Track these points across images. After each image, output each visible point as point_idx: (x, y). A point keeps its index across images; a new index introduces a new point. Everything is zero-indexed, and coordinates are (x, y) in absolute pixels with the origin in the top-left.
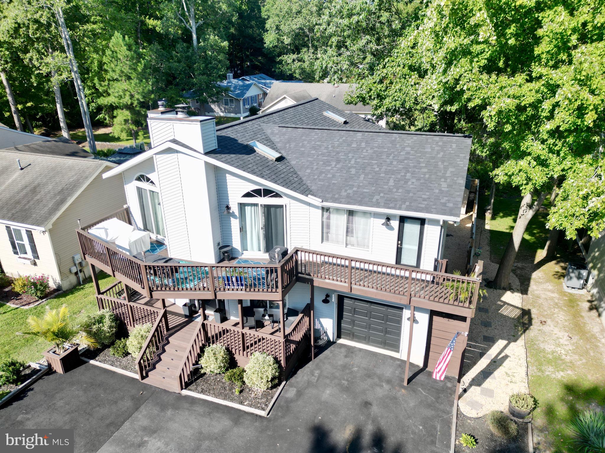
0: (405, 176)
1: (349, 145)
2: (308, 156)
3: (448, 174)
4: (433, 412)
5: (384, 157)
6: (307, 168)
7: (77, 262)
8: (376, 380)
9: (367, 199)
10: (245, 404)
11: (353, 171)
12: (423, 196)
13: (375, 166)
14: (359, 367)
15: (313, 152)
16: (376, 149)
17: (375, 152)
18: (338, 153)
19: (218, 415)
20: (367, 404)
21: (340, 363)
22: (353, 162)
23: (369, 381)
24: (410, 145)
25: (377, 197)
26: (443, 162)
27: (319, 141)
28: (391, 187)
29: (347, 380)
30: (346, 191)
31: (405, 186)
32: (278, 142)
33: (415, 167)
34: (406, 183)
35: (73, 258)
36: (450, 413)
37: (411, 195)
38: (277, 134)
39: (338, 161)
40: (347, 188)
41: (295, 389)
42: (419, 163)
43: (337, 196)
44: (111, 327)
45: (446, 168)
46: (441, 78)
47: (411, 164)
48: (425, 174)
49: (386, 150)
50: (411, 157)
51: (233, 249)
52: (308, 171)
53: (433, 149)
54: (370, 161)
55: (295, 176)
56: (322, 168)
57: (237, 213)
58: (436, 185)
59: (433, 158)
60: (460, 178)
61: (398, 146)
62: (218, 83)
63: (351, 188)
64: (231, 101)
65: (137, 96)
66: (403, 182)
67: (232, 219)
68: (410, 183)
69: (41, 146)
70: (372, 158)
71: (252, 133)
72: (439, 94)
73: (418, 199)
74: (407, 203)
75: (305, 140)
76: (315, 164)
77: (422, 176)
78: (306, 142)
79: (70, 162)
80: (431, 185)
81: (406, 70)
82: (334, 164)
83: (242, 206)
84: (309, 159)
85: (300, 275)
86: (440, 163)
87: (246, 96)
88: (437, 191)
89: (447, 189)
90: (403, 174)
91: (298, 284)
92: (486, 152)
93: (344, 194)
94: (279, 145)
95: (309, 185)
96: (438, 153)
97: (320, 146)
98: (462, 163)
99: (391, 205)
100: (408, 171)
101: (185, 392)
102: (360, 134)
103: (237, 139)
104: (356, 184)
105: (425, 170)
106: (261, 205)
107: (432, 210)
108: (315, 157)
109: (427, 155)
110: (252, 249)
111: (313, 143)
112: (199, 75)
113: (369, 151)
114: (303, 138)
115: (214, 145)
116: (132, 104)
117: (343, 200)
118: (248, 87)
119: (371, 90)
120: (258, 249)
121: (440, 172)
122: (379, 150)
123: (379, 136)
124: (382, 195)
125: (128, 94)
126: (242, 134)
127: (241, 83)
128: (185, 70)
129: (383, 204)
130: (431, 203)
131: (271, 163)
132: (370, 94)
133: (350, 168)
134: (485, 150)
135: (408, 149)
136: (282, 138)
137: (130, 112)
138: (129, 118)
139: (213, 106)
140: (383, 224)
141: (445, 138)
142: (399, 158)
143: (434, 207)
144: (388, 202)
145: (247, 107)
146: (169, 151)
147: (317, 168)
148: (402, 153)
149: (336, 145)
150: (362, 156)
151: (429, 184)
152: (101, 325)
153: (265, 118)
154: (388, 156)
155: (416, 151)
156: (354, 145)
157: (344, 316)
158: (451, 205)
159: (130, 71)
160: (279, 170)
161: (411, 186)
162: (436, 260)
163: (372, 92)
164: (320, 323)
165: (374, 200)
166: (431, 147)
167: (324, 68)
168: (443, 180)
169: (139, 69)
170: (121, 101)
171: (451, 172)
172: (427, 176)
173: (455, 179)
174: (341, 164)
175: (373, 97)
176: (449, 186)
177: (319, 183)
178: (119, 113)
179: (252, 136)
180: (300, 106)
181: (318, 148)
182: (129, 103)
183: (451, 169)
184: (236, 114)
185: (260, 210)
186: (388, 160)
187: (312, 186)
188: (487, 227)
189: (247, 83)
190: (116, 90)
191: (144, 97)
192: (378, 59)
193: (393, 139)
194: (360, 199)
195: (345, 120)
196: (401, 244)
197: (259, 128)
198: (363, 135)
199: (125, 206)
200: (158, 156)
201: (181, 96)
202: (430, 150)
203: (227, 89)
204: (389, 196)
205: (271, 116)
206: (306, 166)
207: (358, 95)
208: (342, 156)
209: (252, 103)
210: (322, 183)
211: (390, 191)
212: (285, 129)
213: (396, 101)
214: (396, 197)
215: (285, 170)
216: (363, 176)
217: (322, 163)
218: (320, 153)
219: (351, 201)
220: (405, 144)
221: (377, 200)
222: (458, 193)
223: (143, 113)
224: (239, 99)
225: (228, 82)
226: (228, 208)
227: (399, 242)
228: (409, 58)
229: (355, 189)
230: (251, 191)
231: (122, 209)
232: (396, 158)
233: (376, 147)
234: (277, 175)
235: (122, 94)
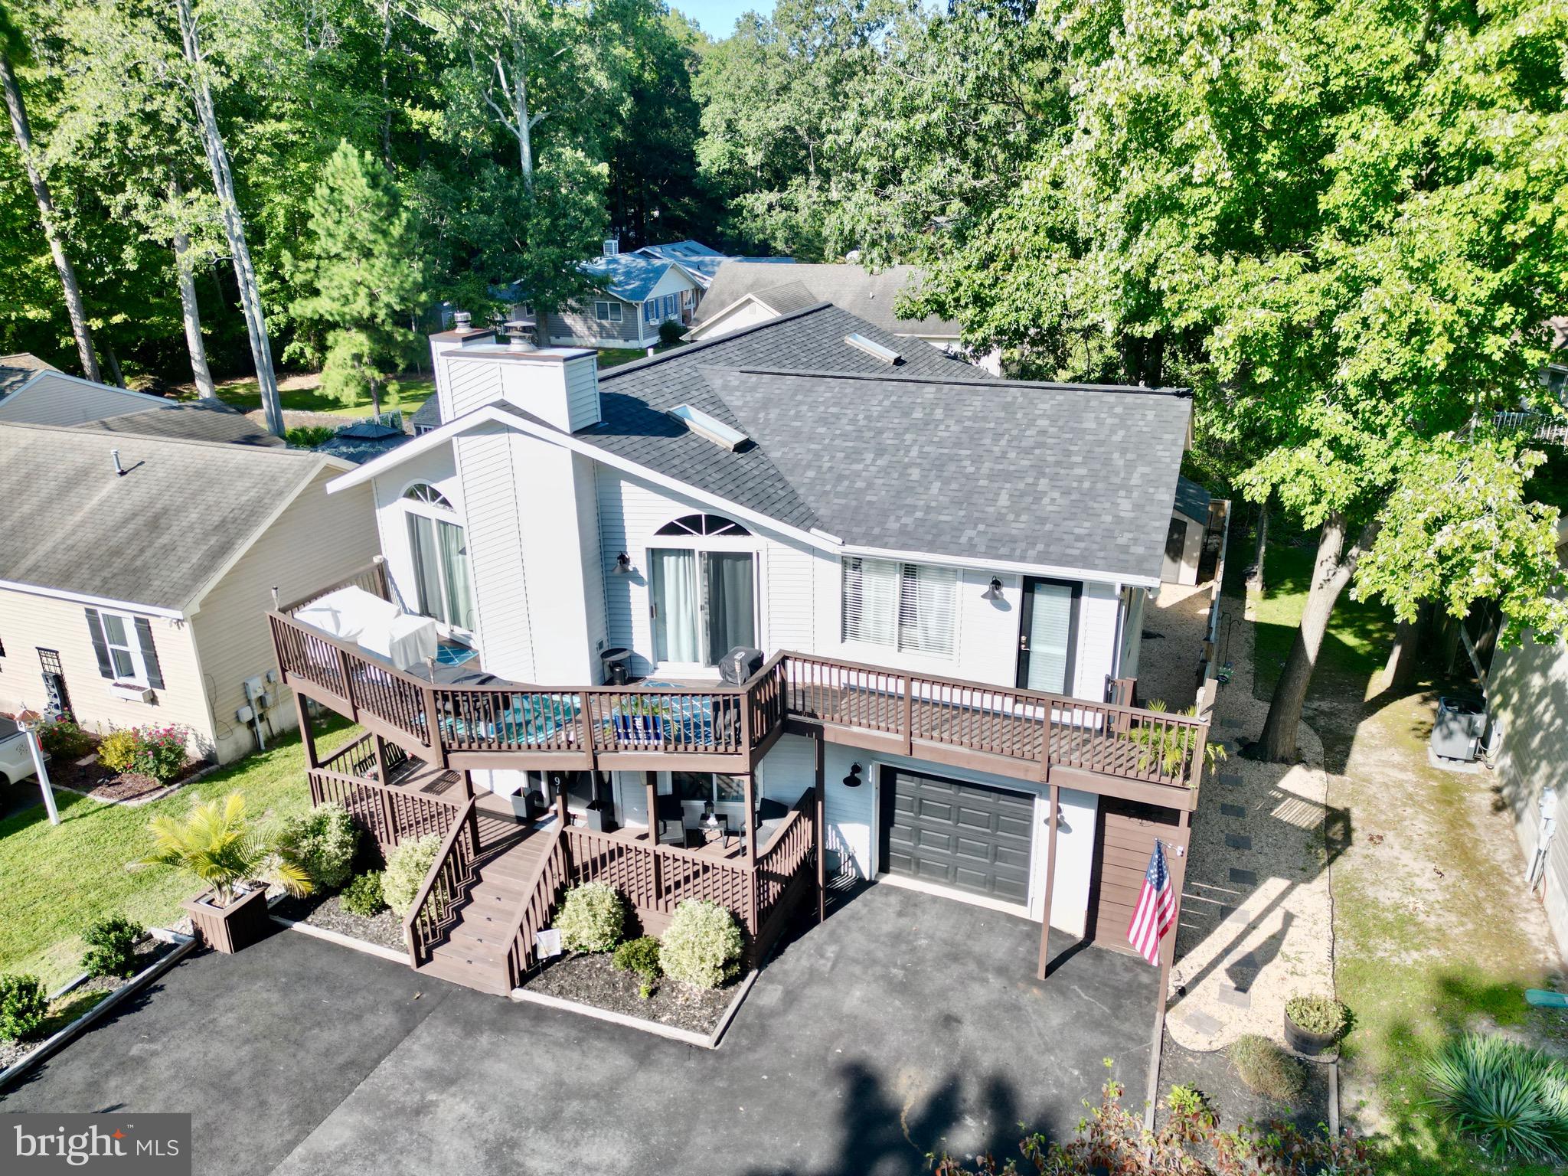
0: (1035, 484)
1: (906, 414)
2: (810, 439)
3: (1135, 480)
4: (1105, 1039)
5: (987, 441)
6: (809, 466)
7: (254, 697)
8: (972, 967)
9: (947, 538)
10: (663, 1019)
11: (915, 474)
12: (1077, 531)
13: (967, 463)
14: (931, 937)
15: (822, 430)
16: (967, 424)
17: (966, 430)
18: (880, 432)
19: (598, 1044)
20: (950, 1021)
21: (887, 928)
22: (914, 452)
23: (955, 970)
24: (1048, 413)
25: (970, 533)
26: (1124, 452)
27: (835, 404)
28: (1004, 511)
29: (904, 967)
30: (898, 518)
31: (1034, 507)
32: (740, 408)
33: (1058, 463)
34: (1037, 500)
35: (245, 685)
36: (1143, 1040)
37: (1048, 527)
38: (737, 388)
39: (880, 452)
40: (902, 513)
41: (780, 988)
42: (1068, 453)
43: (876, 531)
44: (342, 845)
45: (1130, 466)
46: (1116, 262)
47: (1049, 458)
48: (1080, 480)
49: (992, 425)
50: (1050, 441)
51: (634, 659)
52: (811, 474)
53: (1100, 423)
54: (955, 451)
55: (779, 485)
56: (843, 466)
57: (644, 572)
58: (1107, 505)
59: (1101, 443)
60: (1161, 489)
61: (1019, 416)
62: (584, 263)
63: (910, 513)
64: (615, 308)
65: (385, 298)
66: (1030, 499)
67: (633, 586)
68: (1046, 500)
69: (159, 420)
70: (958, 444)
71: (679, 387)
72: (1115, 298)
73: (1065, 537)
74: (1040, 547)
75: (800, 403)
76: (826, 458)
77: (1075, 484)
78: (804, 408)
79: (239, 457)
80: (1096, 505)
81: (1041, 239)
82: (869, 457)
83: (656, 555)
84: (813, 446)
85: (791, 716)
86: (1116, 455)
87: (651, 296)
88: (1108, 519)
89: (1132, 515)
90: (1030, 480)
91: (786, 737)
92: (1232, 432)
93: (893, 525)
94: (742, 414)
95: (812, 505)
96: (1113, 432)
97: (837, 417)
98: (1167, 454)
99: (1002, 551)
100: (1043, 474)
101: (520, 995)
102: (931, 388)
103: (644, 399)
104: (922, 503)
105: (1083, 471)
106: (701, 553)
107: (1097, 562)
108: (827, 441)
109: (1088, 437)
110: (679, 658)
111: (822, 409)
112: (538, 245)
113: (952, 428)
114: (799, 397)
115: (594, 415)
116: (374, 316)
117: (892, 540)
118: (659, 272)
119: (958, 284)
120: (691, 658)
121: (1117, 474)
122: (977, 425)
123: (977, 393)
124: (981, 527)
125: (363, 291)
126: (655, 388)
127: (641, 263)
128: (503, 231)
129: (983, 549)
130: (1095, 547)
131: (724, 454)
132: (956, 295)
133: (907, 466)
134: (1229, 427)
135: (1043, 423)
136: (748, 399)
137: (370, 337)
138: (366, 350)
139: (569, 320)
140: (984, 596)
141: (1130, 399)
142: (1024, 444)
143: (1102, 554)
144: (995, 544)
145: (655, 322)
146: (491, 427)
147: (831, 468)
148: (1028, 433)
149: (875, 414)
150: (936, 439)
151: (1091, 504)
152: (320, 838)
153: (708, 351)
154: (997, 437)
155: (1061, 428)
156: (918, 414)
157: (897, 819)
158: (1139, 550)
159: (372, 237)
160: (743, 471)
161: (1050, 508)
162: (1109, 680)
163: (961, 289)
164: (839, 834)
165: (964, 540)
166: (1097, 418)
167: (846, 232)
168: (1122, 493)
169: (396, 232)
170: (346, 309)
171: (1143, 475)
172: (1086, 485)
173: (1151, 490)
174: (887, 458)
175: (962, 302)
176: (1138, 507)
177: (836, 501)
178: (340, 339)
179: (678, 394)
180: (789, 323)
181: (832, 420)
182: (366, 315)
183: (1142, 469)
184: (626, 340)
185: (698, 565)
186: (996, 449)
187: (818, 509)
188: (1250, 616)
189: (657, 263)
190: (335, 283)
191: (403, 299)
192: (976, 210)
193: (1009, 399)
194: (930, 537)
195: (897, 355)
196: (1028, 643)
197: (695, 374)
198: (939, 391)
199: (376, 560)
200: (463, 440)
201: (492, 297)
202: (1092, 425)
203: (603, 281)
204: (996, 530)
205: (721, 346)
206: (804, 463)
207: (928, 296)
208: (888, 438)
209: (666, 314)
210: (843, 501)
211: (1001, 518)
212: (754, 378)
213: (1018, 310)
214: (1014, 532)
215: (755, 472)
216: (937, 485)
217: (840, 455)
218: (838, 432)
219: (911, 542)
220: (1037, 412)
221: (971, 539)
222: (1157, 524)
223: (400, 339)
224: (634, 302)
225: (609, 262)
226: (624, 560)
227: (1024, 638)
228: (1047, 210)
229: (919, 514)
230: (679, 520)
231: (369, 566)
232: (1014, 444)
233: (969, 419)
234: (738, 482)
235: (350, 292)
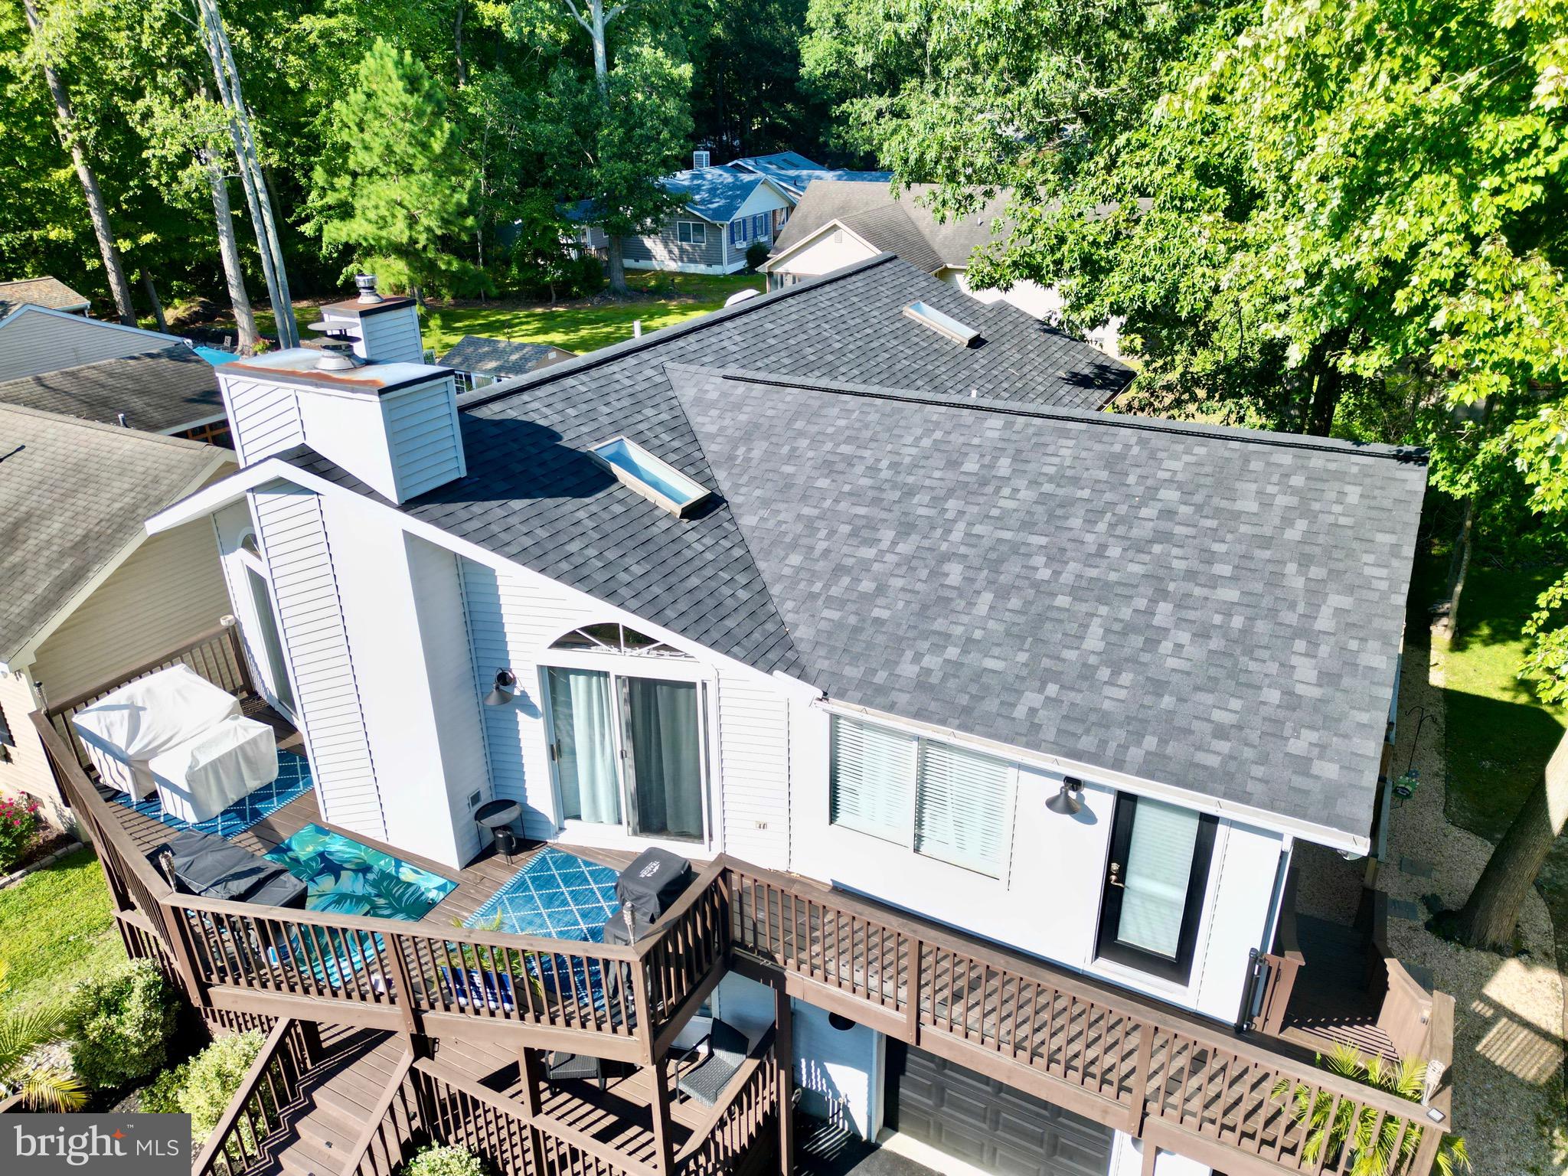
0: (1150, 613)
1: (953, 464)
2: (804, 498)
3: (1324, 622)
5: (1076, 523)
6: (794, 546)
9: (991, 705)
11: (955, 573)
12: (1218, 715)
13: (1039, 560)
15: (823, 483)
16: (1048, 488)
17: (1043, 499)
18: (910, 492)
22: (957, 536)
24: (1180, 477)
25: (1032, 699)
26: (1305, 562)
27: (849, 440)
28: (1093, 660)
30: (918, 657)
31: (1145, 657)
32: (712, 437)
33: (1191, 575)
34: (1151, 644)
37: (1167, 701)
38: (712, 405)
40: (924, 645)
42: (1209, 557)
43: (881, 677)
45: (1315, 593)
47: (1177, 564)
48: (1228, 613)
49: (1086, 493)
50: (1179, 530)
51: (528, 815)
52: (795, 559)
53: (1266, 503)
54: (1022, 536)
55: (742, 579)
56: (845, 550)
57: (536, 698)
58: (1273, 668)
59: (1266, 542)
60: (1373, 645)
61: (1132, 479)
63: (937, 648)
64: (698, 229)
65: (425, 221)
66: (1137, 641)
67: (522, 717)
68: (1166, 647)
70: (1028, 525)
73: (1197, 725)
74: (1150, 742)
75: (801, 434)
76: (822, 534)
77: (1218, 619)
78: (804, 443)
80: (1253, 666)
82: (887, 535)
83: (555, 679)
84: (807, 511)
85: (738, 951)
86: (1291, 568)
87: (738, 216)
88: (1273, 696)
89: (1315, 692)
90: (1141, 603)
93: (908, 669)
94: (714, 447)
95: (789, 618)
96: (1287, 522)
97: (850, 461)
98: (1383, 572)
99: (1087, 743)
100: (1162, 594)
102: (996, 422)
103: (558, 429)
104: (958, 630)
105: (1231, 594)
106: (618, 677)
107: (1251, 787)
108: (827, 503)
109: (1244, 529)
110: (597, 818)
111: (829, 446)
112: (610, 158)
113: (1022, 495)
114: (799, 425)
115: (453, 466)
116: (413, 241)
117: (903, 699)
118: (747, 189)
119: (1062, 240)
120: (613, 818)
121: (1292, 606)
122: (1061, 492)
123: (1065, 434)
124: (1052, 689)
125: (401, 213)
126: (584, 407)
127: (728, 178)
128: (572, 143)
129: (1049, 734)
130: (1248, 753)
131: (664, 525)
132: (1058, 255)
133: (946, 558)
135: (1170, 495)
136: (727, 422)
137: (410, 265)
139: (648, 242)
140: (1051, 804)
141: (1317, 460)
142: (1135, 533)
143: (1258, 771)
144: (1071, 727)
146: (279, 485)
147: (827, 552)
148: (1144, 512)
149: (907, 460)
150: (995, 512)
151: (1244, 660)
154: (1091, 519)
155: (1199, 508)
156: (971, 466)
158: (1328, 770)
159: (411, 151)
160: (688, 554)
161: (1172, 663)
162: (1256, 958)
163: (1065, 248)
165: (1020, 712)
166: (1260, 493)
168: (1300, 645)
169: (437, 146)
170: (384, 233)
171: (1339, 612)
172: (1237, 622)
173: (1353, 645)
174: (915, 538)
175: (1066, 266)
176: (1328, 678)
177: (827, 613)
181: (841, 466)
182: (405, 240)
183: (1337, 600)
184: (710, 265)
185: (616, 696)
186: (1089, 538)
187: (796, 626)
188: (1437, 678)
189: (746, 178)
190: (373, 203)
191: (445, 222)
193: (1117, 448)
194: (964, 700)
195: (973, 333)
196: (1122, 875)
197: (659, 379)
198: (1008, 425)
199: (224, 622)
200: (261, 498)
201: (561, 217)
202: (1252, 506)
203: (682, 198)
204: (1078, 698)
206: (788, 539)
207: (1016, 257)
208: (920, 507)
209: (755, 236)
210: (835, 615)
211: (1087, 673)
212: (742, 387)
213: (1144, 280)
214: (1107, 705)
215: (709, 556)
216: (987, 597)
217: (845, 529)
218: (847, 488)
219: (933, 706)
220: (1162, 475)
221: (1033, 711)
222: (1364, 717)
224: (718, 223)
225: (694, 177)
226: (505, 679)
227: (1115, 866)
229: (952, 652)
230: (583, 629)
231: (213, 630)
232: (1121, 530)
233: (1051, 479)
234: (673, 579)
235: (387, 213)
